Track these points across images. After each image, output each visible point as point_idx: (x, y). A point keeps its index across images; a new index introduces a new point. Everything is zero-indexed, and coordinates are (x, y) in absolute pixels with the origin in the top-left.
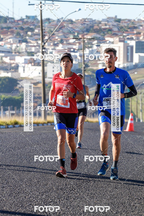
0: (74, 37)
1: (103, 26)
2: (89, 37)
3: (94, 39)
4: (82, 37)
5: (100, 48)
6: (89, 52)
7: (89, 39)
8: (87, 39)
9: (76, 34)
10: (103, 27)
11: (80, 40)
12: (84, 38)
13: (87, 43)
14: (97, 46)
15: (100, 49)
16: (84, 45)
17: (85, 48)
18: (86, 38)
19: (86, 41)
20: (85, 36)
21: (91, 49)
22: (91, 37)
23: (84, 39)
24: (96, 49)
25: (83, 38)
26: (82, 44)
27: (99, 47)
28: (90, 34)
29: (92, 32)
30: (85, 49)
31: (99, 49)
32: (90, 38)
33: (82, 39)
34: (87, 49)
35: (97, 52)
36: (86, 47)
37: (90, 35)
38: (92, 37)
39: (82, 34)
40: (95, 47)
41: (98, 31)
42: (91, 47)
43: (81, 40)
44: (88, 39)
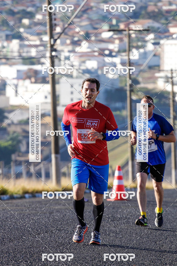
0: (110, 27)
1: (165, 5)
2: (139, 27)
3: (148, 31)
4: (125, 27)
5: (160, 47)
6: (140, 55)
7: (140, 31)
8: (135, 31)
9: (114, 22)
10: (165, 8)
11: (122, 34)
12: (131, 29)
13: (136, 39)
14: (154, 44)
15: (159, 49)
16: (129, 43)
17: (131, 48)
18: (132, 30)
19: (133, 36)
20: (133, 27)
21: (142, 50)
22: (142, 27)
23: (129, 30)
24: (153, 51)
25: (127, 29)
26: (126, 40)
27: (157, 47)
28: (141, 21)
29: (143, 18)
30: (131, 50)
31: (157, 51)
32: (141, 29)
33: (125, 30)
34: (134, 51)
35: (155, 55)
36: (133, 47)
37: (140, 24)
38: (146, 27)
39: (125, 21)
40: (150, 47)
41: (155, 16)
42: (143, 47)
43: (124, 32)
44: (137, 32)
